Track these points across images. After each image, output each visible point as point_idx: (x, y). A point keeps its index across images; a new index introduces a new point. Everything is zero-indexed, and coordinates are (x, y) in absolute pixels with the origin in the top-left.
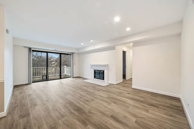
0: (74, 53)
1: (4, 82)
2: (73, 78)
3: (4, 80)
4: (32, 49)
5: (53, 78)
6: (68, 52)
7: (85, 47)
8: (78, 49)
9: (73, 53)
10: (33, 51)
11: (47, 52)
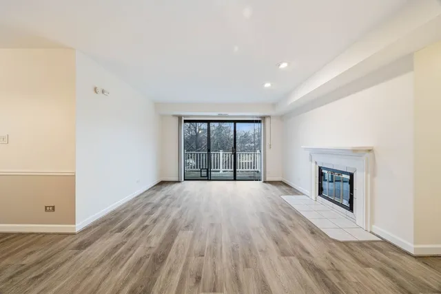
0: (269, 117)
1: (75, 176)
2: (265, 182)
3: (75, 173)
4: (183, 119)
5: (227, 177)
6: (253, 117)
7: (288, 95)
8: (274, 105)
9: (264, 118)
10: (185, 121)
11: (208, 122)
